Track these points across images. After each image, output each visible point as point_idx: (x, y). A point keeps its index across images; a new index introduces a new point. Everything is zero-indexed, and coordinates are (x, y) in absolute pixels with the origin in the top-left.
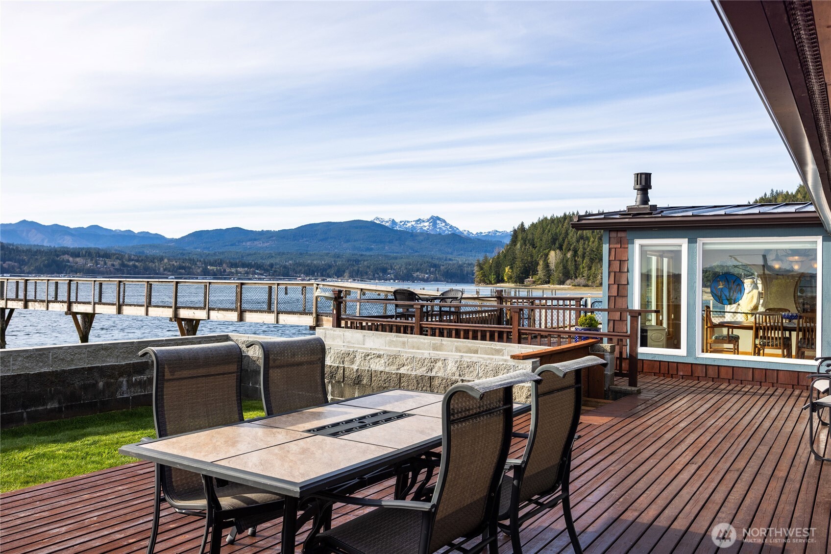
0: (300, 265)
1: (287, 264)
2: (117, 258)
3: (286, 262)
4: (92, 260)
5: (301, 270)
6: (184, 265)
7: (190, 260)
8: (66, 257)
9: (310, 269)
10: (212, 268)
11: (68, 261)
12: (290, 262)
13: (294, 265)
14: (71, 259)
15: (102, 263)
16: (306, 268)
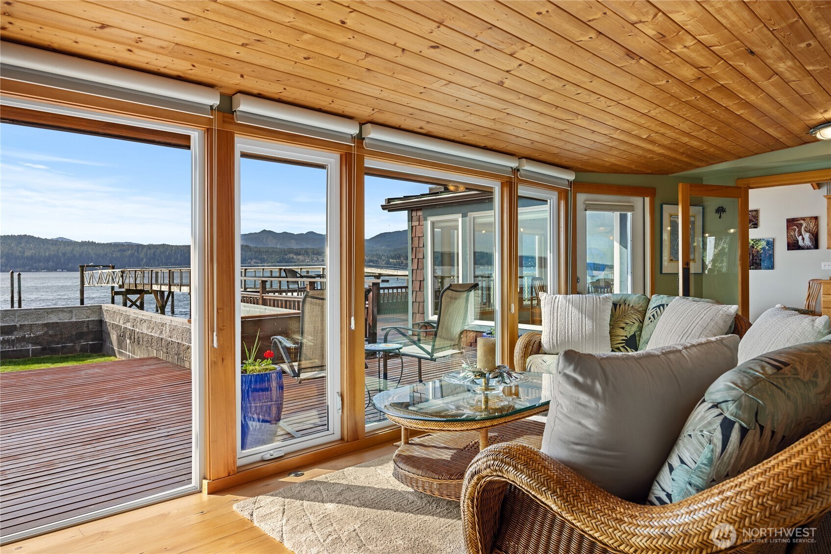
4: (308, 257)
6: (372, 259)
7: (377, 255)
8: (291, 255)
10: (393, 260)
11: (293, 258)
14: (295, 257)
15: (316, 259)
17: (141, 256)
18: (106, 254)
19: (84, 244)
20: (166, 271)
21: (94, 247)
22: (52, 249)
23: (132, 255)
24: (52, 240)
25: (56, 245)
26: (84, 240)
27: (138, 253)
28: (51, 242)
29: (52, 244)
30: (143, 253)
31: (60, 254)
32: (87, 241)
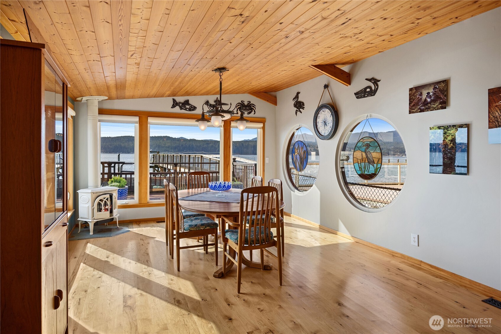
0: (397, 149)
1: (390, 148)
2: (312, 147)
3: (390, 147)
5: (398, 151)
9: (402, 151)
12: (392, 147)
13: (394, 149)
16: (400, 150)
17: (216, 147)
18: (200, 146)
19: (191, 140)
20: (187, 155)
21: (195, 142)
22: (177, 143)
23: (212, 146)
24: (178, 138)
25: (179, 141)
26: (191, 139)
27: (215, 145)
28: (177, 139)
29: (177, 140)
30: (217, 145)
31: (181, 146)
32: (192, 139)
